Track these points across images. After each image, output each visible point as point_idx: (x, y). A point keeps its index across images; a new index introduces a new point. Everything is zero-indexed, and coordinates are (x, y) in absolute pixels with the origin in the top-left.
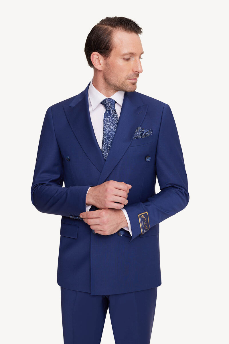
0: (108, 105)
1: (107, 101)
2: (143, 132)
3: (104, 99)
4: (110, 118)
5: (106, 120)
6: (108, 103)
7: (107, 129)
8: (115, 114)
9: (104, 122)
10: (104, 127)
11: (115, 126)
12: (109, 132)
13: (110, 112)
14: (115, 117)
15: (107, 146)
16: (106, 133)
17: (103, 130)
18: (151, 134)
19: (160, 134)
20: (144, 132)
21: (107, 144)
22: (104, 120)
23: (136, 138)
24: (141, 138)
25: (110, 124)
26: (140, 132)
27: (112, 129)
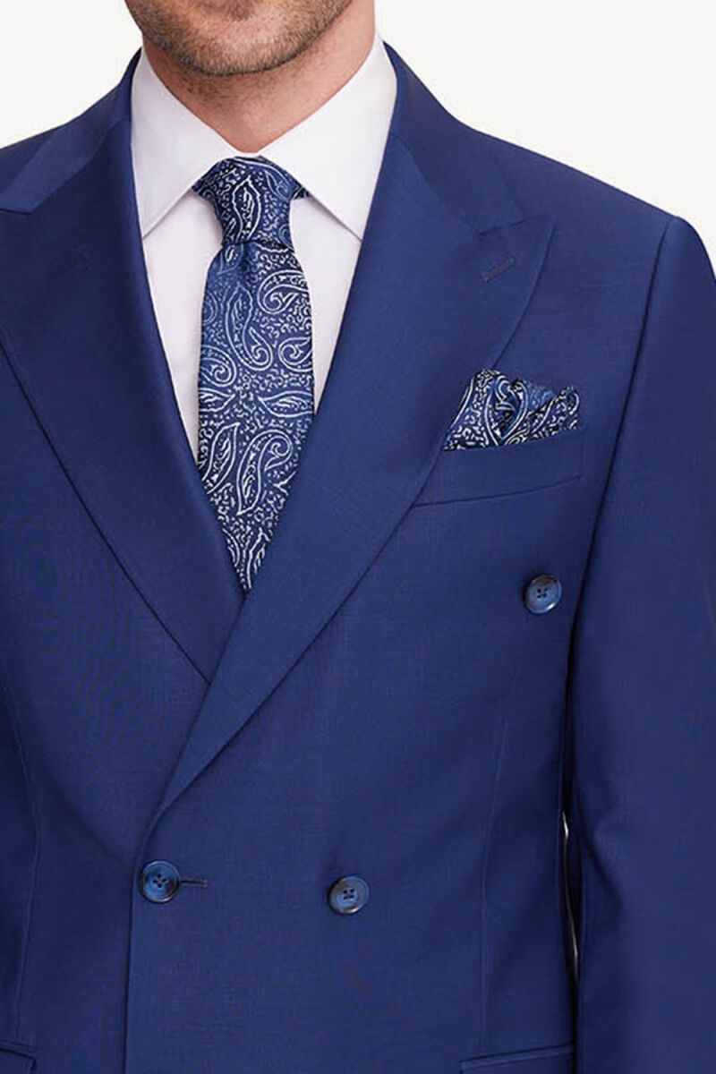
0: (240, 205)
1: (232, 177)
2: (515, 402)
3: (219, 160)
4: (245, 298)
5: (220, 317)
6: (241, 191)
7: (224, 376)
8: (286, 266)
9: (203, 329)
10: (202, 364)
11: (281, 353)
12: (238, 394)
13: (246, 254)
14: (285, 291)
15: (234, 494)
16: (217, 404)
17: (200, 385)
18: (570, 419)
19: (628, 424)
20: (524, 405)
21: (232, 478)
22: (204, 317)
23: (462, 441)
24: (502, 443)
25: (250, 342)
26: (495, 400)
27: (263, 374)
